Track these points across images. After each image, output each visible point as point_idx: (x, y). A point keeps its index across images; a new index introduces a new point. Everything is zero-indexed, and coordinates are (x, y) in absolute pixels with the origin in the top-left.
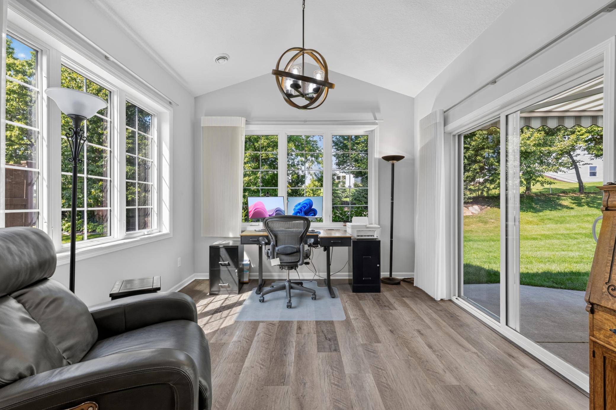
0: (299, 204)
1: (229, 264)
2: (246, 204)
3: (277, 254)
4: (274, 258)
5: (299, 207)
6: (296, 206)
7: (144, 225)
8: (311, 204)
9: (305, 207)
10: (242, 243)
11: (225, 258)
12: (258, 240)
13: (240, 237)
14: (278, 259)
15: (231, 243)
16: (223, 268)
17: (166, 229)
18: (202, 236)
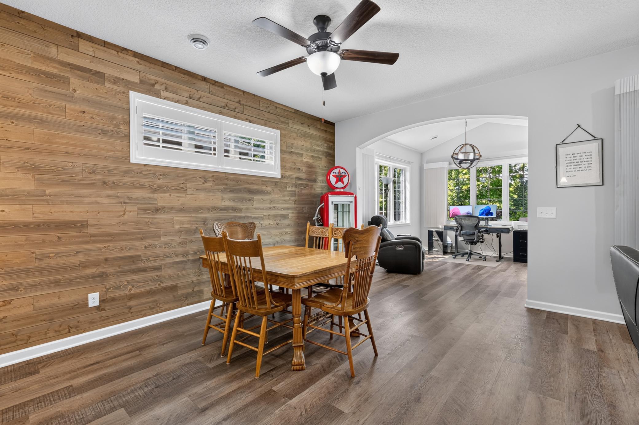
0: (483, 209)
1: (438, 240)
2: (449, 210)
3: (462, 234)
4: (460, 236)
5: (482, 211)
6: (481, 211)
7: (399, 219)
8: (490, 210)
9: (486, 211)
10: (445, 230)
11: (436, 237)
12: (453, 229)
13: (444, 227)
14: (463, 237)
15: (440, 230)
16: (435, 242)
17: (408, 221)
18: (425, 226)
